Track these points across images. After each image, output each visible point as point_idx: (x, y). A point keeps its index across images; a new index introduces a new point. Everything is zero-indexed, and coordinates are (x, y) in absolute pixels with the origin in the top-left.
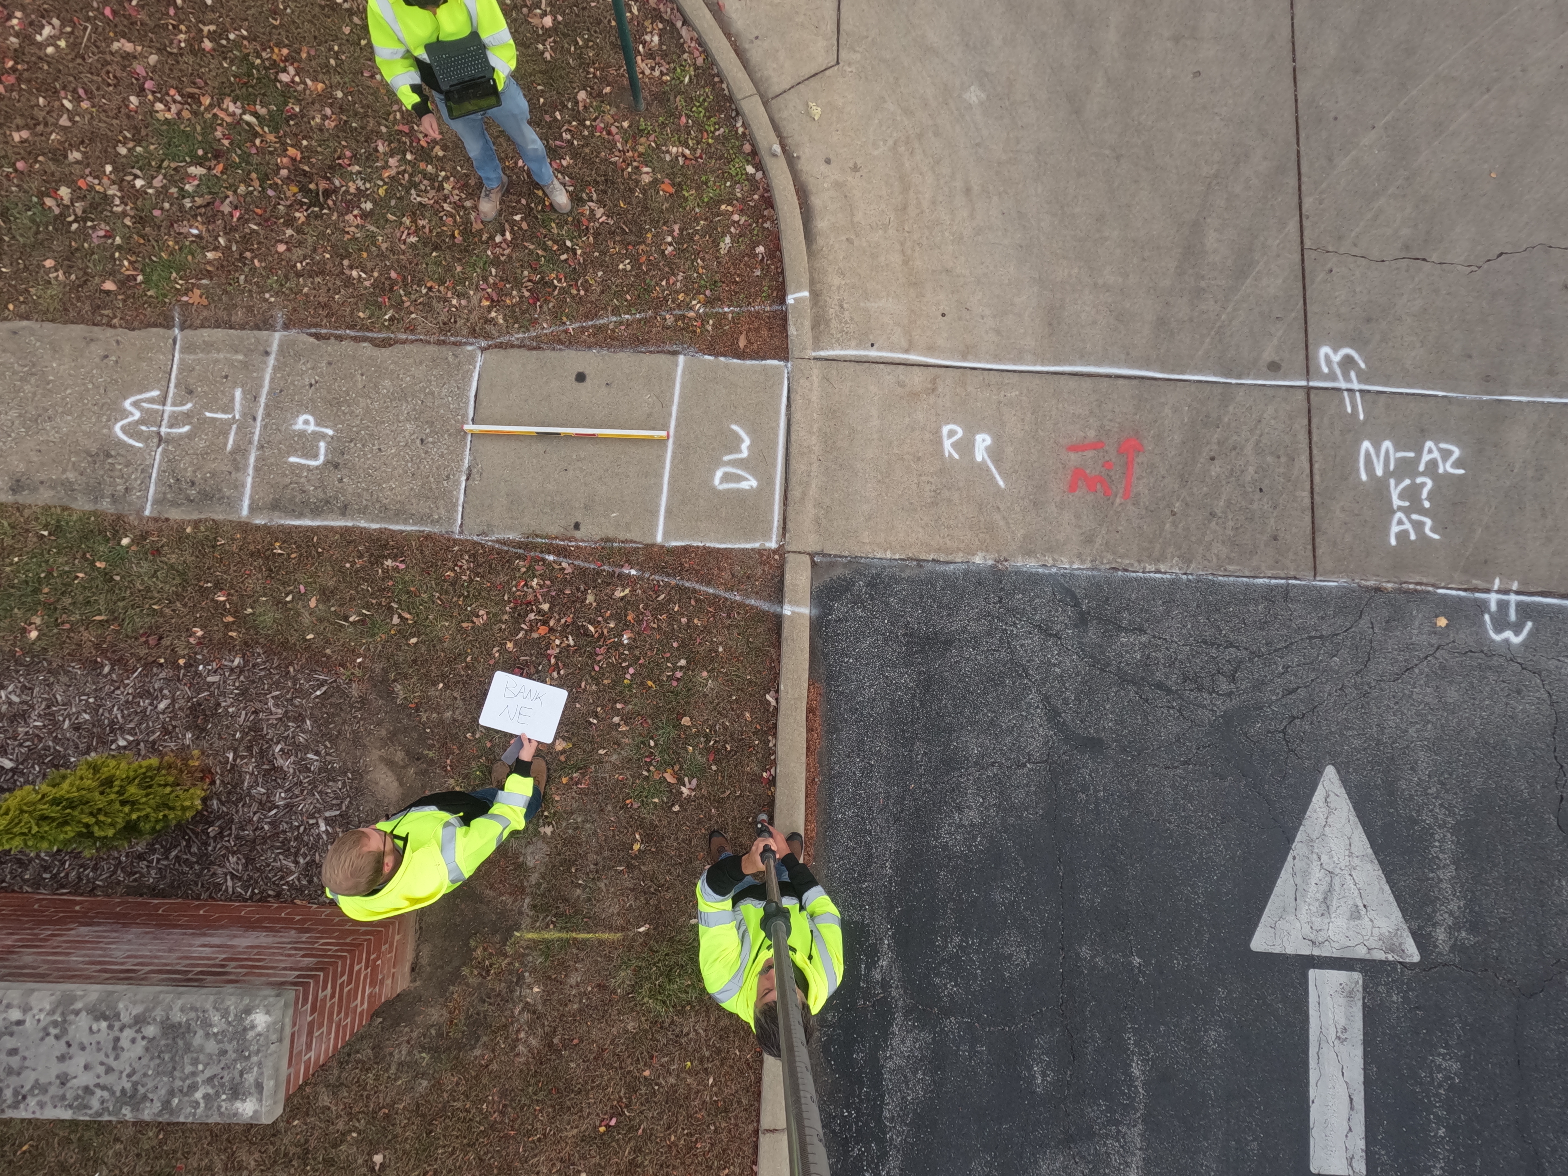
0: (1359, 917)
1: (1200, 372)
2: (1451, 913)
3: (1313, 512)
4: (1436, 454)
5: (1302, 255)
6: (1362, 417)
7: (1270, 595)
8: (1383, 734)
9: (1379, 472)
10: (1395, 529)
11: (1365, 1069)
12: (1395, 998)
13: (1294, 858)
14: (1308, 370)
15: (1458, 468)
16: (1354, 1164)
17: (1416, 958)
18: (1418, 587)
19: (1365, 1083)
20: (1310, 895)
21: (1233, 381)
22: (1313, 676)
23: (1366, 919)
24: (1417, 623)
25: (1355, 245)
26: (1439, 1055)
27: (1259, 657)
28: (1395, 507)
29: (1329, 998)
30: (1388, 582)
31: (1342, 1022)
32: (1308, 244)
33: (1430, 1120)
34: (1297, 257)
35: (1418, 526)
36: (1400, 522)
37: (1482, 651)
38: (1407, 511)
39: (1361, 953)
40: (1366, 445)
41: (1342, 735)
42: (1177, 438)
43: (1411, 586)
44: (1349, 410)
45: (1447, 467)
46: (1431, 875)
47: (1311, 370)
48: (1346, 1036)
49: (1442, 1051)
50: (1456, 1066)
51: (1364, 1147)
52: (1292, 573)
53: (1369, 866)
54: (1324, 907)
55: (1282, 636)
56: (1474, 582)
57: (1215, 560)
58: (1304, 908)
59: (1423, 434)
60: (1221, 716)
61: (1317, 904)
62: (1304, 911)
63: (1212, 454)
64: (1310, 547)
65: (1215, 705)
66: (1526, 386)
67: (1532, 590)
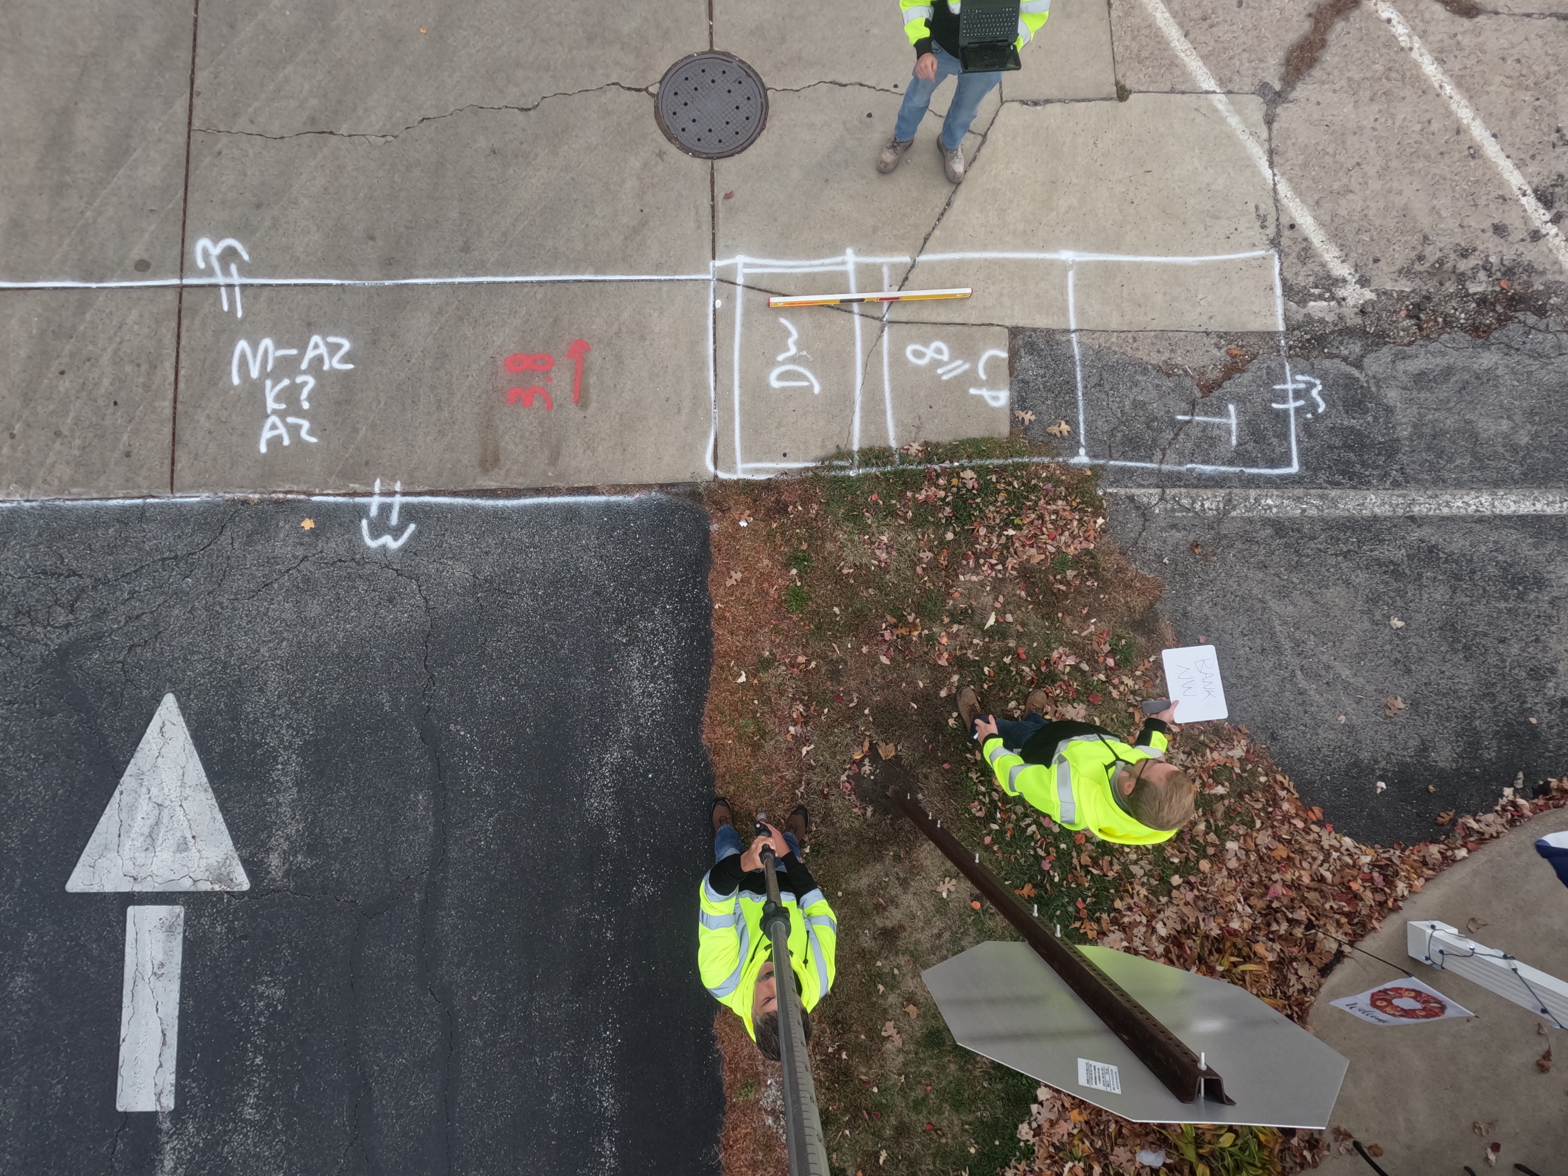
0: (187, 849)
1: (54, 277)
2: (288, 838)
3: (174, 423)
4: (323, 350)
5: (189, 137)
6: (240, 314)
7: (124, 517)
8: (232, 655)
9: (255, 373)
10: (267, 434)
11: (181, 1003)
12: (219, 929)
13: (121, 793)
14: (183, 266)
15: (346, 362)
16: (162, 1100)
17: (246, 886)
18: (290, 496)
19: (179, 1017)
20: (136, 829)
21: (94, 285)
22: (160, 600)
23: (194, 850)
24: (282, 535)
25: (252, 122)
26: (263, 982)
27: (104, 584)
28: (269, 411)
29: (147, 934)
30: (255, 493)
31: (160, 957)
32: (196, 124)
33: (247, 1048)
34: (182, 140)
35: (294, 430)
36: (274, 427)
37: (353, 559)
38: (282, 415)
39: (186, 885)
40: (242, 345)
41: (185, 660)
42: (23, 353)
43: (281, 496)
44: (226, 308)
45: (335, 363)
46: (269, 800)
47: (187, 265)
48: (162, 971)
49: (266, 978)
50: (280, 993)
51: (174, 1082)
52: (145, 492)
53: (202, 795)
54: (149, 840)
55: (132, 560)
56: (351, 485)
57: (56, 482)
58: (127, 844)
59: (311, 327)
60: (55, 650)
61: (142, 839)
62: (127, 847)
63: (62, 368)
64: (168, 462)
65: (50, 639)
66: (434, 268)
67: (418, 490)
